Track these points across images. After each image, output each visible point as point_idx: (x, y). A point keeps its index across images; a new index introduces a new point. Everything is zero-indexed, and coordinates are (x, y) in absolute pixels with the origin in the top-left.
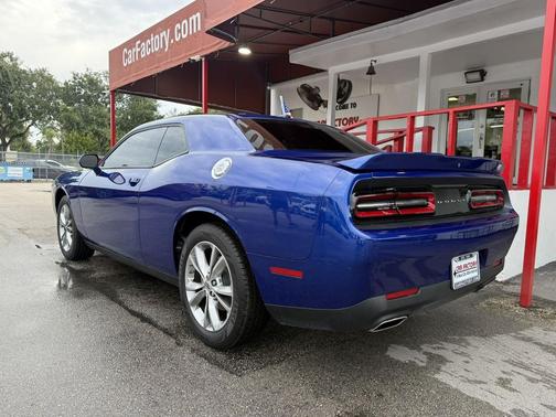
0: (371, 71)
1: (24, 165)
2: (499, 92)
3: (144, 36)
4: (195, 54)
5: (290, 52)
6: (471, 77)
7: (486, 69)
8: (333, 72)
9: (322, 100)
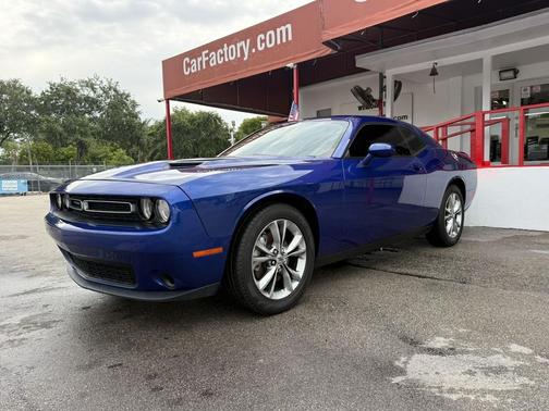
0: (434, 72)
1: (19, 178)
2: (532, 87)
3: (214, 46)
4: (292, 60)
5: (357, 57)
6: (505, 75)
7: (518, 68)
8: (390, 74)
9: (374, 100)
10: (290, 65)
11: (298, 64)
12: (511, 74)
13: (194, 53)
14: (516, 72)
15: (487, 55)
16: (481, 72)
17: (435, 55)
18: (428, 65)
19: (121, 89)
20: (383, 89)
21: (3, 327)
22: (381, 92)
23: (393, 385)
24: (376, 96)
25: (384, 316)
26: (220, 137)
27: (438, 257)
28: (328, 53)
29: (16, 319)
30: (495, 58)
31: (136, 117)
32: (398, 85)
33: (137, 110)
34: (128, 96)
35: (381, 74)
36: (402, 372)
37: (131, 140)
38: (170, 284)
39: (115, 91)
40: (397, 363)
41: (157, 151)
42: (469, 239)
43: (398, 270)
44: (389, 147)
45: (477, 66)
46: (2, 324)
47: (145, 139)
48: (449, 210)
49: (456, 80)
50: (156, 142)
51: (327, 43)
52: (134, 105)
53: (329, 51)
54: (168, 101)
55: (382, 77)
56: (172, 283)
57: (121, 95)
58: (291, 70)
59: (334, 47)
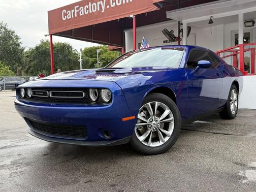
0: (211, 22)
5: (167, 12)
6: (248, 24)
7: (255, 20)
8: (185, 22)
9: (175, 38)
10: (132, 16)
11: (136, 16)
12: (251, 24)
13: (70, 7)
14: (254, 23)
15: (241, 13)
16: (238, 21)
17: (211, 12)
18: (208, 18)
19: (9, 28)
20: (181, 31)
21: (3, 166)
22: (179, 33)
23: (244, 184)
24: (176, 34)
25: (219, 154)
26: (71, 58)
27: (229, 125)
28: (154, 9)
29: (8, 162)
30: (245, 15)
31: (19, 46)
32: (189, 29)
33: (19, 41)
34: (13, 32)
35: (179, 22)
36: (245, 178)
37: (15, 60)
38: (107, 137)
39: (5, 29)
40: (239, 174)
41: (30, 67)
42: (241, 115)
43: (211, 131)
44: (208, 62)
45: (235, 18)
46: (1, 164)
47: (24, 60)
48: (231, 98)
49: (220, 27)
50: (30, 61)
51: (156, 4)
52: (17, 38)
53: (155, 8)
54: (51, 36)
55: (180, 24)
56: (108, 136)
57: (9, 32)
58: (132, 19)
59: (159, 6)
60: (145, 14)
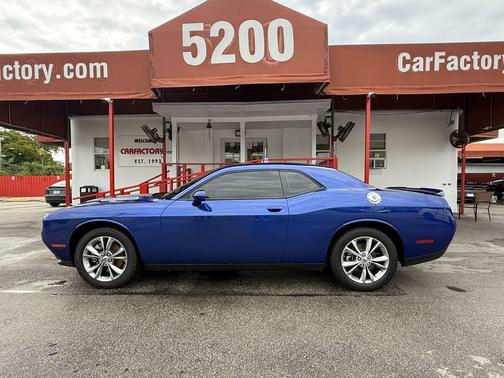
0: (209, 126)
4: (107, 95)
8: (175, 121)
9: (159, 138)
10: (107, 99)
11: (114, 100)
18: (205, 120)
22: (164, 133)
35: (164, 118)
51: (154, 90)
55: (165, 121)
58: (107, 103)
59: (157, 94)
60: (132, 100)
